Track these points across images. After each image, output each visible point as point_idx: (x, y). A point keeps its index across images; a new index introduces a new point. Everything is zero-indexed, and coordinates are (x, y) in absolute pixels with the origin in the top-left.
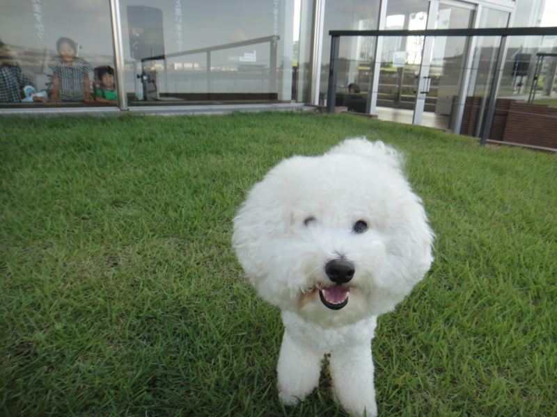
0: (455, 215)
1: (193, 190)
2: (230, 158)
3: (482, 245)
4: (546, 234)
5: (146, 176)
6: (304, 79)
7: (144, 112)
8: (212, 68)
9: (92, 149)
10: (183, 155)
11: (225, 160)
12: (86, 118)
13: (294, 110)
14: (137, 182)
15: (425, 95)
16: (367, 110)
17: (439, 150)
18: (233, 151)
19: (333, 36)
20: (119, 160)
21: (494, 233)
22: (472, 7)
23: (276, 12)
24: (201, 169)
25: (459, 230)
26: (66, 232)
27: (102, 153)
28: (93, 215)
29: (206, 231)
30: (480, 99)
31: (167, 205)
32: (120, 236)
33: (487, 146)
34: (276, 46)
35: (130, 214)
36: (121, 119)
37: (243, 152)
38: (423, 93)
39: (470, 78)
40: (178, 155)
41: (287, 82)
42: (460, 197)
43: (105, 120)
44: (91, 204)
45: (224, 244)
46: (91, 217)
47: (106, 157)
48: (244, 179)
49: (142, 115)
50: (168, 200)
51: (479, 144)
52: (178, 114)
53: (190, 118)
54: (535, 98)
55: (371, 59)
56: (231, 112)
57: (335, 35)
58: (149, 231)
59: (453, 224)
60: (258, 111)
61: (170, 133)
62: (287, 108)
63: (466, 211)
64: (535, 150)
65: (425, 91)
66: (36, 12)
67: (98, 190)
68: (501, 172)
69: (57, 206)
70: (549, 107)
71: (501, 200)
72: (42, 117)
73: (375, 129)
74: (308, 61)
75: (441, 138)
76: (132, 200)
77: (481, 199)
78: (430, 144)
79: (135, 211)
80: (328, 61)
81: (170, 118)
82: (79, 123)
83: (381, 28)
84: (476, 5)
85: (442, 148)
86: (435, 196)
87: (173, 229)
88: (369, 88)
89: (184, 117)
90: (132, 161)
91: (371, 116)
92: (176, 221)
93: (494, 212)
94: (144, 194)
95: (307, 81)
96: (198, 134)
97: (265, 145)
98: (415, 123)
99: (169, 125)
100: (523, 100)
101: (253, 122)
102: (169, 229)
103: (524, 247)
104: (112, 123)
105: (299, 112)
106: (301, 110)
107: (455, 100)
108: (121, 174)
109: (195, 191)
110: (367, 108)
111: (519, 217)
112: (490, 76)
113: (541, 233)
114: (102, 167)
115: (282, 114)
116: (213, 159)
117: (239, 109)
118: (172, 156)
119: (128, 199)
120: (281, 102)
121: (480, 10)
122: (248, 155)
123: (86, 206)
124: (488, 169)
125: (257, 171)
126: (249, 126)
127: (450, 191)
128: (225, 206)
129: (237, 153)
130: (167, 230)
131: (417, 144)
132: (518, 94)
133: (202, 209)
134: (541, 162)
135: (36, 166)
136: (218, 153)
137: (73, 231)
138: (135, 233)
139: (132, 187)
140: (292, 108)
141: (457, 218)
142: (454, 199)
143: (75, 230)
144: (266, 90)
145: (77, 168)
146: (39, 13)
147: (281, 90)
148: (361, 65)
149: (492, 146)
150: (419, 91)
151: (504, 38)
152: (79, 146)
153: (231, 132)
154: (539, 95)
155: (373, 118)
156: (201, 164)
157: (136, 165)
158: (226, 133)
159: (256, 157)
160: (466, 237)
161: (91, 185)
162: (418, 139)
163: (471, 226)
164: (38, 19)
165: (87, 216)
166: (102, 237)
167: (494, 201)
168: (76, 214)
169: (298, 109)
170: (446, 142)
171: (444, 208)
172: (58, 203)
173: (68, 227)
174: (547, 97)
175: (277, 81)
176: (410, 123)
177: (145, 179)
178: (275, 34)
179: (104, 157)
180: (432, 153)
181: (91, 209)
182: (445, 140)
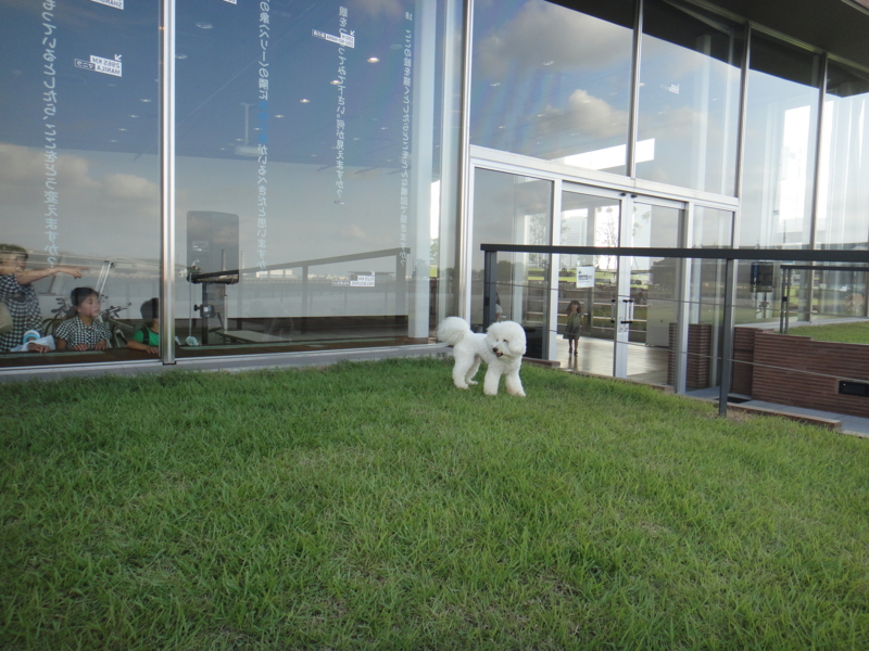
0: (694, 560)
1: (267, 524)
2: (330, 454)
3: (745, 624)
4: (846, 592)
5: (191, 498)
6: (448, 292)
7: (199, 367)
8: (310, 276)
9: (107, 447)
10: (256, 453)
11: (322, 459)
12: (106, 381)
13: (434, 356)
14: (174, 512)
15: (627, 325)
16: (543, 355)
17: (657, 425)
18: (336, 440)
19: (486, 252)
20: (149, 467)
21: (762, 595)
22: (680, 206)
23: (403, 219)
24: (283, 480)
25: (704, 591)
26: (39, 629)
27: (122, 454)
28: (91, 588)
29: (284, 614)
30: (710, 328)
31: (221, 558)
32: (134, 634)
33: (730, 414)
34: (405, 264)
35: (155, 583)
36: (162, 381)
37: (352, 442)
38: (625, 322)
39: (691, 288)
40: (248, 452)
41: (423, 297)
42: (699, 522)
43: (135, 385)
44: (90, 565)
45: (313, 642)
46: (86, 593)
47: (129, 462)
48: (351, 498)
49: (196, 372)
50: (224, 550)
51: (717, 410)
52: (253, 368)
53: (270, 375)
54: (790, 326)
55: (545, 263)
56: (336, 363)
57: (489, 249)
58: (184, 620)
59: (693, 578)
60: (377, 359)
61: (238, 407)
62: (423, 351)
63: (711, 549)
64: (802, 421)
65: (628, 320)
66: (49, 229)
67: (107, 531)
68: (756, 465)
69: (30, 571)
70: (812, 340)
71: (764, 524)
72: (34, 384)
73: (558, 388)
74: (452, 266)
75: (659, 403)
76: (163, 550)
77: (733, 524)
78: (643, 414)
79: (165, 575)
80: (481, 266)
81: (239, 377)
82: (93, 393)
83: (556, 243)
84: (686, 203)
85: (662, 420)
86: (659, 521)
87: (226, 612)
88: (545, 306)
89: (261, 374)
90: (171, 466)
91: (550, 364)
92: (233, 596)
93: (756, 551)
94: (184, 535)
95: (452, 295)
96: (281, 409)
97: (387, 427)
98: (617, 376)
99: (236, 389)
100: (772, 330)
101: (369, 382)
102: (220, 613)
103: (814, 623)
104: (146, 390)
105: (441, 358)
106: (444, 354)
107: (673, 329)
108: (150, 495)
109: (270, 527)
110: (543, 348)
111: (796, 560)
112: (719, 286)
113: (836, 591)
114: (120, 481)
115: (414, 363)
116: (303, 459)
117: (349, 356)
118: (237, 456)
119: (155, 549)
120: (412, 341)
121: (691, 209)
122: (359, 448)
123: (81, 568)
124: (736, 461)
125: (373, 481)
126: (362, 390)
127: (681, 510)
128: (318, 557)
129: (342, 443)
130: (215, 616)
131: (623, 414)
132: (764, 319)
133: (280, 564)
134: (815, 444)
135: (8, 485)
136: (312, 445)
137: (51, 627)
138: (160, 626)
139: (165, 523)
140: (429, 351)
141: (697, 565)
142: (690, 525)
143: (55, 624)
144: (391, 312)
145: (76, 487)
146: (53, 231)
147: (413, 311)
148: (531, 273)
149: (737, 414)
150: (619, 321)
151: (730, 262)
152: (87, 440)
153: (334, 404)
154: (793, 321)
155: (553, 367)
156: (282, 470)
157: (177, 475)
158: (326, 405)
159: (372, 452)
160: (718, 607)
161: (96, 521)
162: (624, 404)
163: (723, 579)
164: (50, 238)
165: (79, 591)
166: (101, 637)
167: (752, 528)
168: (63, 588)
169: (439, 355)
170: (666, 409)
171: (674, 544)
172: (34, 564)
173: (42, 619)
174: (805, 323)
175: (407, 295)
176: (610, 374)
177: (188, 504)
178: (403, 246)
179: (124, 462)
180: (648, 432)
181: (90, 574)
182: (664, 407)
